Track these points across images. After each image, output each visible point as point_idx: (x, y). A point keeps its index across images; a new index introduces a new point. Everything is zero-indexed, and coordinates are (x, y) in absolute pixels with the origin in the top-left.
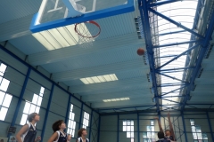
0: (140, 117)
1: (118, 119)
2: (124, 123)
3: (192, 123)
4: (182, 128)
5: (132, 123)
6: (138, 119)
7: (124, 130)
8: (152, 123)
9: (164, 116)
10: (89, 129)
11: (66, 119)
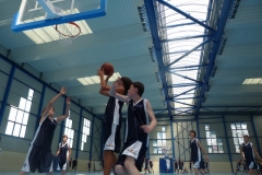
3: (207, 128)
9: (177, 121)
10: (91, 137)
11: (62, 127)
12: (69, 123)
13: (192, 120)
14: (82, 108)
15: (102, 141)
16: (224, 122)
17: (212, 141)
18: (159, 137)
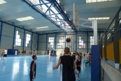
1: (47, 36)
2: (50, 38)
3: (80, 38)
4: (75, 40)
5: (53, 38)
6: (56, 36)
7: (49, 41)
8: (62, 38)
9: (68, 35)
10: (31, 41)
11: (14, 38)
12: (18, 36)
13: (74, 35)
14: (25, 30)
15: (38, 42)
16: (88, 36)
17: (81, 43)
18: (60, 41)
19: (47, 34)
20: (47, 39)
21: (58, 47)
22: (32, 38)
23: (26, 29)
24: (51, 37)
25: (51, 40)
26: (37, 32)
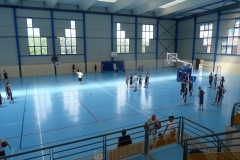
0: (222, 17)
1: (195, 23)
2: (202, 28)
5: (211, 26)
6: (219, 20)
7: (201, 36)
8: (238, 23)
10: (156, 39)
11: (113, 39)
12: (121, 35)
14: (136, 17)
15: (176, 40)
18: (230, 34)
19: (195, 16)
20: (196, 31)
21: (223, 52)
22: (156, 32)
23: (138, 13)
24: (204, 23)
25: (206, 33)
26: (173, 14)
